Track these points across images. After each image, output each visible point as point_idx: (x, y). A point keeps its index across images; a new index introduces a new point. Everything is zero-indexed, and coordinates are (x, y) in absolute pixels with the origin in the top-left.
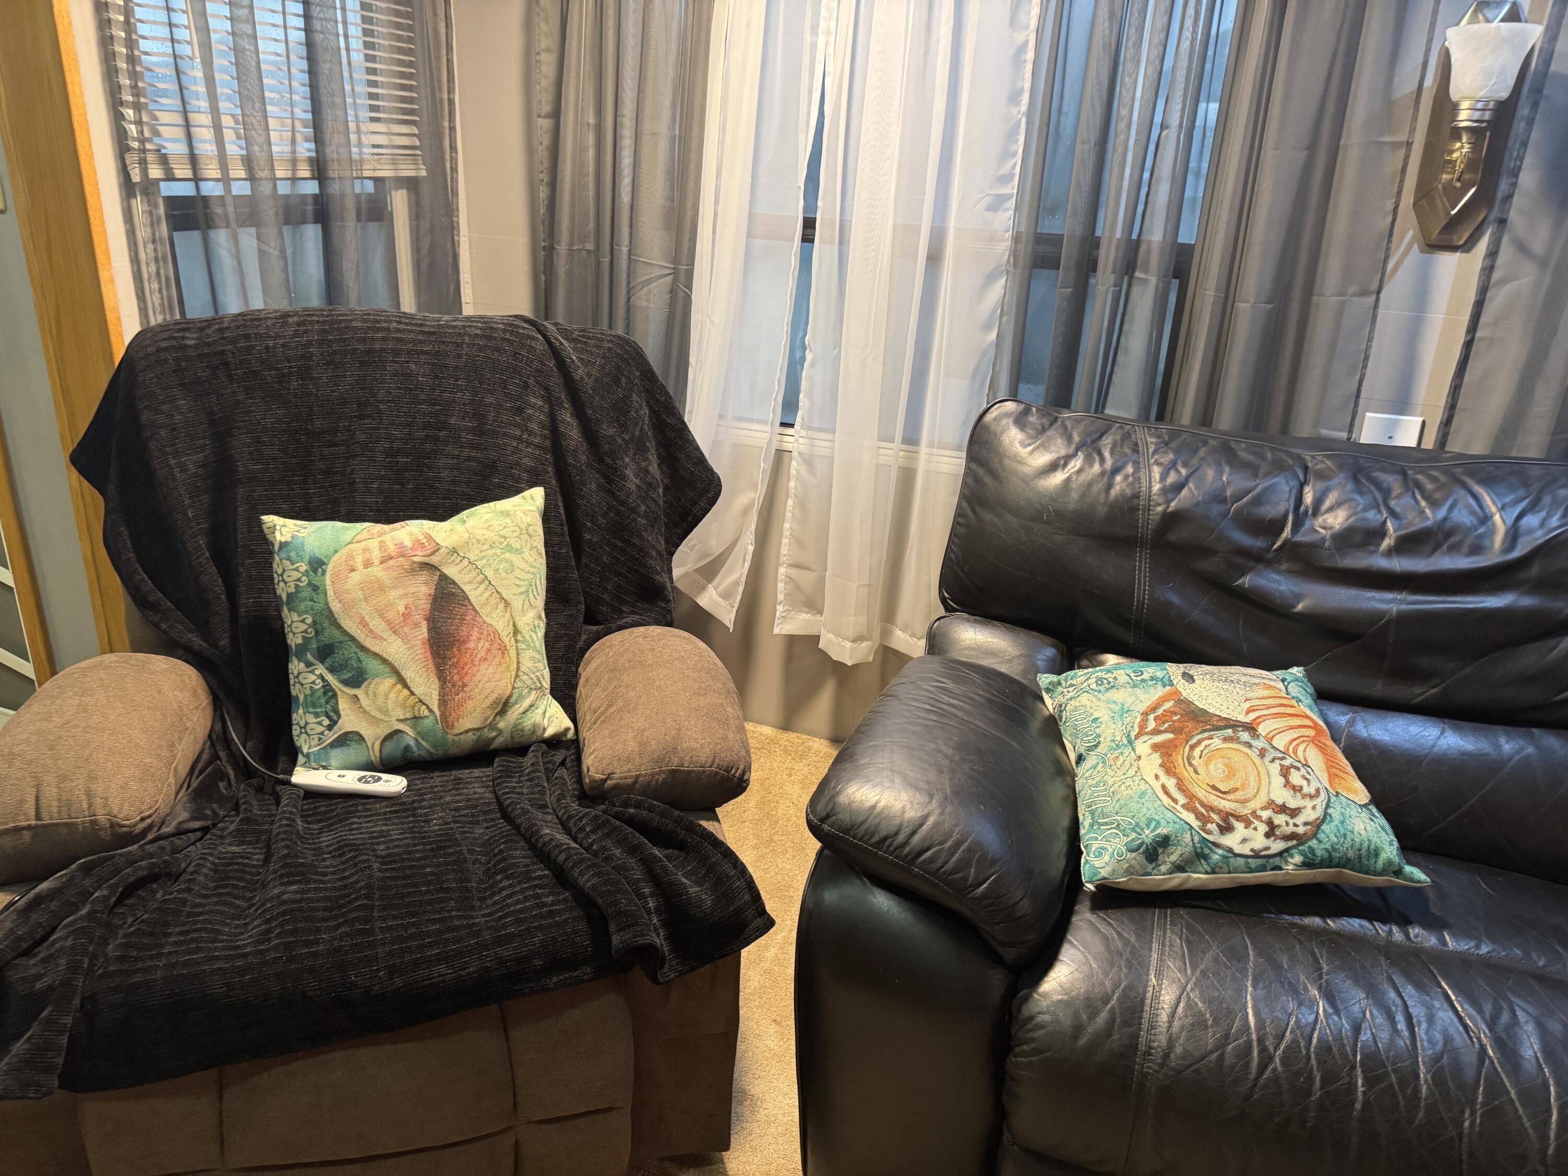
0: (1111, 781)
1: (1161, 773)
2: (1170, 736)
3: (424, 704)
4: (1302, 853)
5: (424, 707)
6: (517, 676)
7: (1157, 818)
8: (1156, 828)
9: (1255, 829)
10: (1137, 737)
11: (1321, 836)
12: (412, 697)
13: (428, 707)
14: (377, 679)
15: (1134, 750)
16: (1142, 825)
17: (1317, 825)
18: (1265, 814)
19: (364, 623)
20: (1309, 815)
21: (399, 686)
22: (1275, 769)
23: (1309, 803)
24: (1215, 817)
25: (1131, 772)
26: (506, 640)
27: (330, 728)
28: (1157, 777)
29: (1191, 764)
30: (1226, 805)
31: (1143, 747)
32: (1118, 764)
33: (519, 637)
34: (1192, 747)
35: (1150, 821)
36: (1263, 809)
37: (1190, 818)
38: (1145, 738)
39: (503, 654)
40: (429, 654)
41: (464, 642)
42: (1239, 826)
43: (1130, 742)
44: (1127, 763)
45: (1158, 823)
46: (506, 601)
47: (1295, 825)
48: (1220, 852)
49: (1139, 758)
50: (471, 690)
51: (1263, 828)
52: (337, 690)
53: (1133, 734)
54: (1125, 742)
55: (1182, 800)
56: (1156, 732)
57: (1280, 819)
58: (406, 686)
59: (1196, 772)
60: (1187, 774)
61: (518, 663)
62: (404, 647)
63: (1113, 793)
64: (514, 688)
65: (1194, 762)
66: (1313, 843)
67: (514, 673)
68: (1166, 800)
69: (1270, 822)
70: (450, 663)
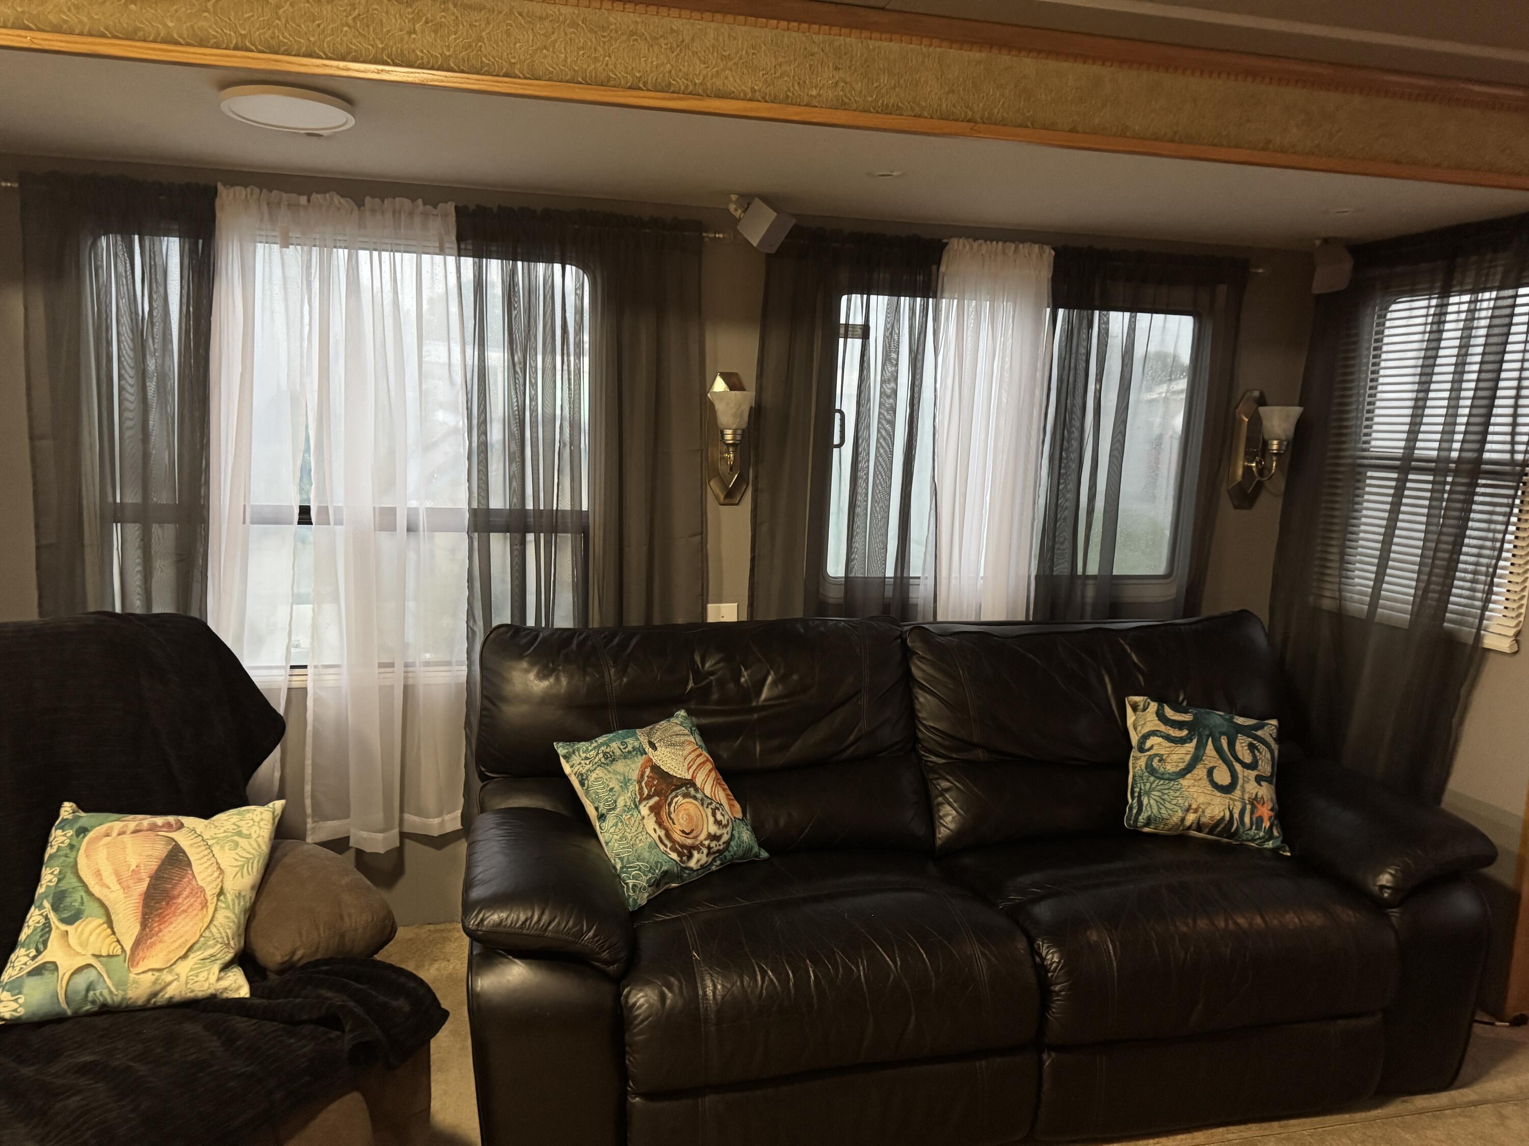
0: (629, 837)
1: (657, 828)
2: (656, 799)
3: (120, 944)
4: (720, 859)
5: (119, 947)
6: (208, 927)
7: (661, 861)
8: (661, 868)
9: (703, 853)
10: (640, 802)
11: (730, 849)
12: (113, 936)
13: (122, 948)
14: (90, 919)
15: (639, 812)
16: (654, 867)
17: (728, 843)
18: (706, 843)
19: (98, 874)
20: (726, 838)
21: (105, 926)
22: (709, 811)
23: (725, 831)
24: (685, 851)
25: (640, 829)
26: (209, 898)
27: (34, 958)
28: (655, 830)
29: (671, 818)
30: (689, 842)
31: (644, 810)
32: (632, 823)
33: (222, 898)
34: (670, 805)
35: (657, 863)
36: (706, 839)
37: (674, 856)
38: (644, 803)
39: (202, 908)
40: (141, 904)
41: (175, 897)
42: (695, 853)
43: (637, 807)
44: (637, 823)
45: (661, 863)
46: (221, 869)
47: (720, 845)
48: (687, 872)
49: (643, 818)
50: (164, 936)
51: (705, 851)
52: (53, 926)
53: (637, 800)
54: (633, 806)
55: (669, 845)
56: (649, 797)
57: (713, 844)
58: (111, 926)
59: (674, 824)
60: (667, 823)
61: (213, 917)
62: (123, 896)
63: (633, 845)
64: (201, 936)
65: (672, 816)
66: (726, 853)
67: (206, 925)
68: (662, 847)
69: (709, 848)
70: (156, 913)
